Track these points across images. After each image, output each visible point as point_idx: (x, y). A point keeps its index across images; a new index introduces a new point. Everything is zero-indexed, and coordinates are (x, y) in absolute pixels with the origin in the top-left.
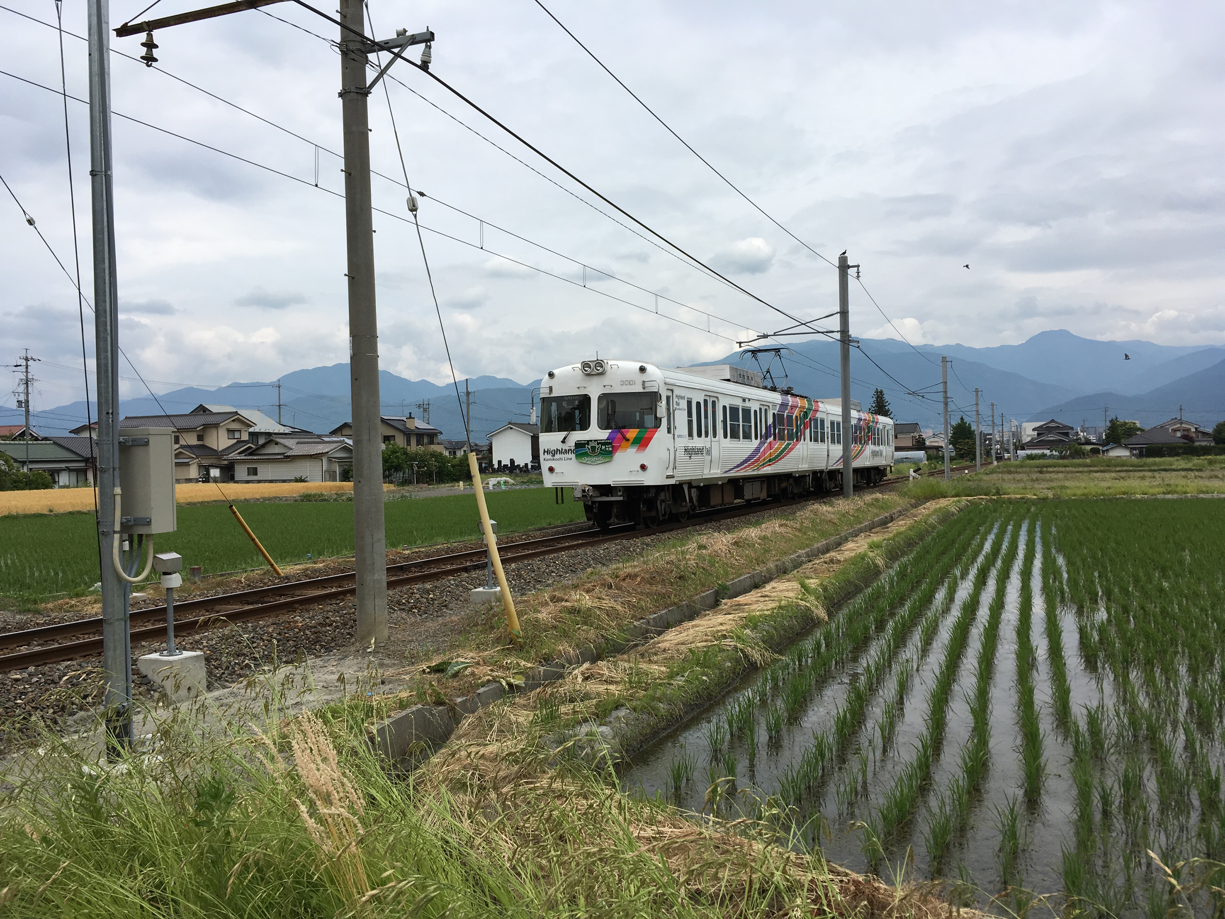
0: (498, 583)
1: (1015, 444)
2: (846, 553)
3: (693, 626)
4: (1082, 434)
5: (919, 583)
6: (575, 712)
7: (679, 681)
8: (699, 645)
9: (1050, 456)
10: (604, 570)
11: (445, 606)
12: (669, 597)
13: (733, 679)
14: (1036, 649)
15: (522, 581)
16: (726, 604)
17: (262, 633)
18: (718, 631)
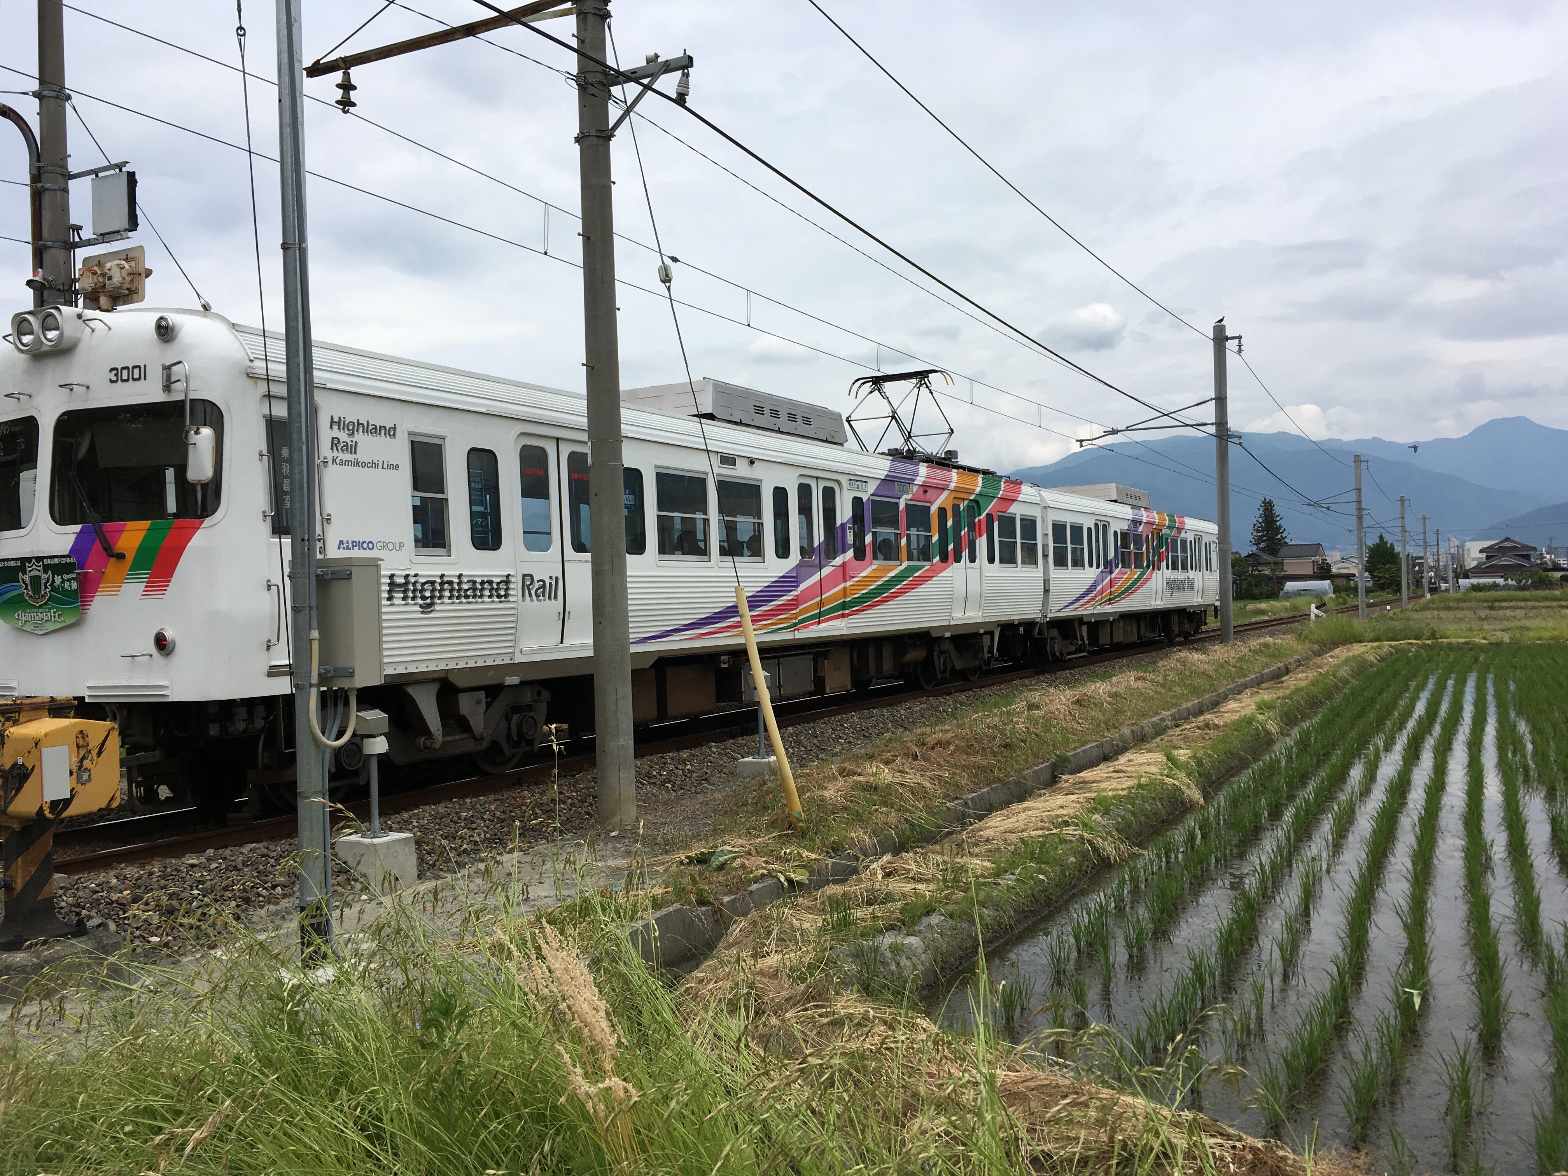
0: (773, 751)
1: (1455, 571)
2: (1226, 715)
3: (1025, 810)
4: (1548, 556)
5: (1327, 755)
6: (875, 918)
7: (1008, 880)
8: (1033, 833)
9: (1504, 586)
10: (907, 736)
11: (706, 780)
12: (991, 771)
13: (1079, 879)
14: (1492, 845)
15: (802, 748)
16: (1066, 781)
17: (483, 811)
18: (1058, 816)
